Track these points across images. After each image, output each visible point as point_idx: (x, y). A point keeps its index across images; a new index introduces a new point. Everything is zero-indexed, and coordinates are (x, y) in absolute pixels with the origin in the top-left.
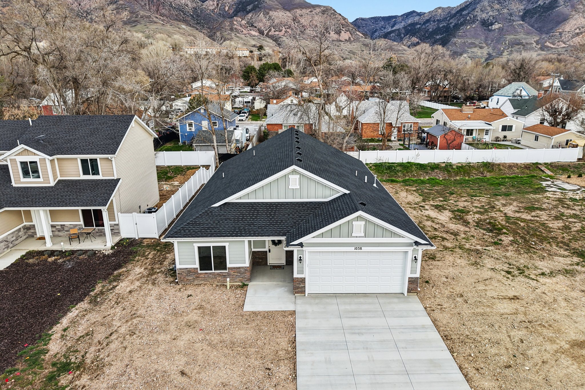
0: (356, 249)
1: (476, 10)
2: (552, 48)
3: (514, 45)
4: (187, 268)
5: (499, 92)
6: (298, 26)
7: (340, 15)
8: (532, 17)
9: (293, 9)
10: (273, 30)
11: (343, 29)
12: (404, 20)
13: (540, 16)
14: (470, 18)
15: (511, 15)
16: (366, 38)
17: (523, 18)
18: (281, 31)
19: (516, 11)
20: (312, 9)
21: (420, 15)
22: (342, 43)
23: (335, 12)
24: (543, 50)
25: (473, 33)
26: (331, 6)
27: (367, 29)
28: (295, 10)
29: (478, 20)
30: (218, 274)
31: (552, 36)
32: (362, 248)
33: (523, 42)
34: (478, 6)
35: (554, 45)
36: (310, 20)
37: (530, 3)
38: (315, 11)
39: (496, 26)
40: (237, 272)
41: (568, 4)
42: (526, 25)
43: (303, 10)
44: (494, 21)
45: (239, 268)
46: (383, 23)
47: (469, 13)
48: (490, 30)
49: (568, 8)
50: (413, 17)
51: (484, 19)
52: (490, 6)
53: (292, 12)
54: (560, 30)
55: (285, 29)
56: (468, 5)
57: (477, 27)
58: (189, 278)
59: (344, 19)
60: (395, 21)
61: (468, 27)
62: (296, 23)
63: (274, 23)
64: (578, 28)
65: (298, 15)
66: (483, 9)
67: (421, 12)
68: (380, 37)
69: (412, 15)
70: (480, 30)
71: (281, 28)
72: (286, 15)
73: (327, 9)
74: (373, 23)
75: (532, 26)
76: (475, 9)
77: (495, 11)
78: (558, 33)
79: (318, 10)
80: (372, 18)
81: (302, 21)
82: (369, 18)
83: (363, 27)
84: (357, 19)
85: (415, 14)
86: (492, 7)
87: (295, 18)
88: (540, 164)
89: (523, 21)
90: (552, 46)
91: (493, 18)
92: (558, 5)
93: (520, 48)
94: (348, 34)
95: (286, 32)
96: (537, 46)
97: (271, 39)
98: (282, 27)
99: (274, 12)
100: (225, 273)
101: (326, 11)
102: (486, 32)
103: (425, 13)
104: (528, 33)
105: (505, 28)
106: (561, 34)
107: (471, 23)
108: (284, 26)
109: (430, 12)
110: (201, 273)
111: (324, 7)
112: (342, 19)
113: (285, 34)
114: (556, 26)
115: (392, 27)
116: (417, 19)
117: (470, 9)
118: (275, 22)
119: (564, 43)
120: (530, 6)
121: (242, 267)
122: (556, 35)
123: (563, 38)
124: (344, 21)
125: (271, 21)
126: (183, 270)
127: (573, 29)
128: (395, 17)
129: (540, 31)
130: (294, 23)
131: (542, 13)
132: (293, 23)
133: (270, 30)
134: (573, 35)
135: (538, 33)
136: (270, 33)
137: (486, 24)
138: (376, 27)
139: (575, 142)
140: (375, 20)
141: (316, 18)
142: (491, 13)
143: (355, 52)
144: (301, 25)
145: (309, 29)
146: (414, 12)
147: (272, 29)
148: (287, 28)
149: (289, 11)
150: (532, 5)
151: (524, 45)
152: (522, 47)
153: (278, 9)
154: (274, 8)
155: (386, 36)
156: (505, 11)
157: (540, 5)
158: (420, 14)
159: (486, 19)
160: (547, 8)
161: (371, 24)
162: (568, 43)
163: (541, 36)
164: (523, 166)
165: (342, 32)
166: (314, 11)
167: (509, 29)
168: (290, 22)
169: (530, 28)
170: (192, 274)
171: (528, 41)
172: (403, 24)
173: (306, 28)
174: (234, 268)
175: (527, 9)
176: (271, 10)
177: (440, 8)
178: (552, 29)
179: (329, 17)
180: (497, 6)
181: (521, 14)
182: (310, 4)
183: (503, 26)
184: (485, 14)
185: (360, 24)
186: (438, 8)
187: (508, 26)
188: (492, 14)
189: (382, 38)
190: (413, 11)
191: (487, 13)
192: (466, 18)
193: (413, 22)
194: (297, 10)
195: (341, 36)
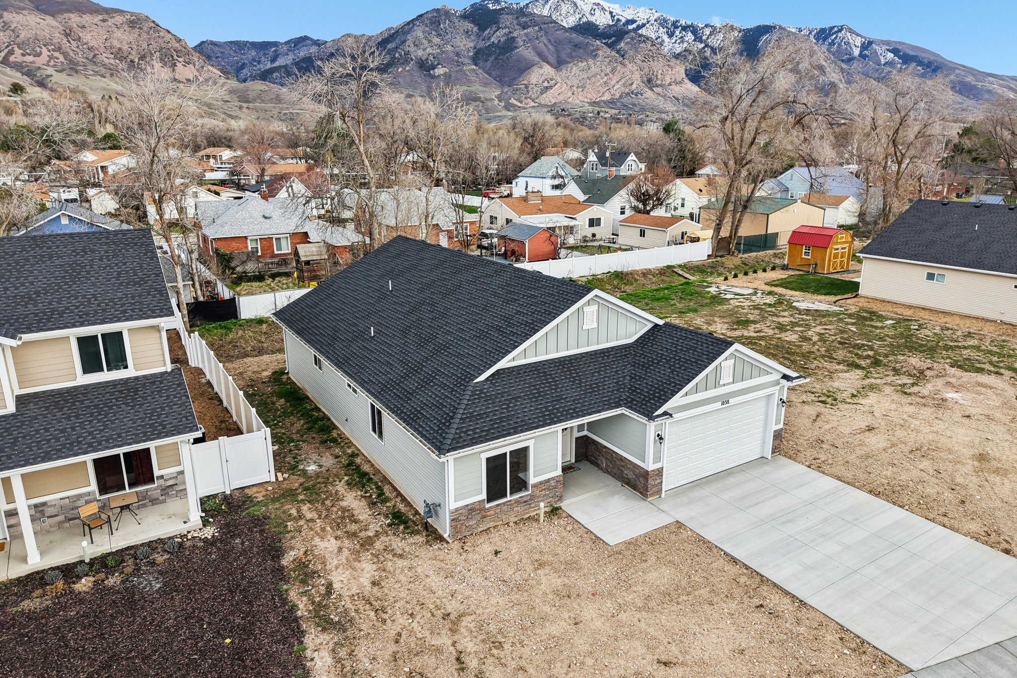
0: (723, 404)
1: (407, 43)
2: (519, 107)
3: (470, 102)
4: (467, 506)
5: (527, 171)
6: (78, 47)
7: (169, 32)
8: (486, 61)
9: (61, 12)
10: (18, 52)
11: (180, 59)
12: (291, 51)
13: (496, 59)
14: (401, 56)
15: (458, 54)
16: (228, 78)
17: (475, 60)
18: (39, 55)
19: (464, 49)
20: (106, 16)
21: (319, 45)
22: (181, 86)
23: (158, 25)
24: (509, 110)
25: (408, 79)
26: (146, 15)
27: (225, 62)
28: (66, 15)
29: (412, 60)
30: (517, 502)
31: (517, 90)
32: (730, 401)
33: (480, 98)
34: (409, 37)
35: (521, 102)
36: (105, 37)
37: (481, 38)
38: (113, 21)
39: (440, 71)
40: (545, 489)
41: (529, 45)
42: (480, 71)
43: (84, 16)
44: (436, 63)
45: (548, 481)
46: (254, 53)
47: (397, 48)
48: (433, 77)
49: (529, 50)
50: (306, 46)
51: (421, 59)
52: (426, 38)
53: (60, 18)
54: (525, 82)
55: (49, 51)
56: (394, 34)
57: (413, 70)
58: (471, 523)
59: (179, 41)
60: (276, 51)
61: (400, 70)
62: (71, 41)
63: (18, 36)
64: (546, 80)
65: (75, 26)
66: (417, 42)
67: (318, 40)
68: (253, 78)
69: (304, 43)
70: (418, 75)
71: (38, 50)
72: (45, 23)
73: (138, 19)
74: (235, 51)
75: (490, 74)
76: (404, 42)
77: (435, 47)
78: (523, 86)
79: (119, 19)
80: (231, 42)
81: (87, 37)
82: (226, 43)
83: (217, 57)
84: (203, 43)
85: (308, 42)
86: (430, 41)
87: (68, 31)
88: (673, 267)
89: (476, 65)
90: (519, 104)
91: (434, 58)
92: (516, 45)
93: (478, 106)
94: (190, 68)
95: (51, 57)
96: (500, 104)
97: (17, 70)
98: (40, 47)
99: (14, 15)
100: (527, 495)
101: (136, 22)
102: (428, 79)
103: (326, 42)
104: (486, 85)
105: (453, 74)
106: (527, 87)
107: (403, 64)
108: (45, 45)
109: (334, 41)
110: (490, 508)
111: (132, 14)
112: (174, 41)
113: (49, 61)
114: (520, 75)
115: (273, 61)
116: (314, 49)
117: (398, 41)
118: (22, 36)
119: (533, 101)
120: (482, 44)
121: (553, 479)
122: (520, 88)
123: (530, 93)
124: (178, 45)
125: (8, 32)
126: (461, 511)
127: (541, 82)
128: (275, 44)
129: (501, 80)
130: (69, 41)
131: (499, 56)
132: (65, 40)
133: (11, 52)
134: (542, 90)
135: (498, 83)
136: (12, 59)
137: (425, 67)
138: (242, 59)
139: (695, 234)
140: (240, 46)
141: (118, 34)
142: (429, 50)
143: (211, 104)
144: (85, 46)
145: (105, 55)
146: (306, 38)
147: (16, 49)
148: (54, 50)
149: (52, 15)
150: (484, 42)
151: (483, 102)
152: (481, 104)
153: (24, 9)
154: (12, 6)
155: (265, 76)
156: (449, 48)
157: (493, 42)
158: (317, 43)
159: (423, 58)
160: (503, 48)
161: (232, 52)
162: (537, 101)
163: (502, 88)
164: (657, 272)
165: (178, 64)
166: (110, 19)
167: (459, 76)
168: (58, 38)
169: (487, 76)
170: (475, 515)
171: (488, 96)
172: (291, 57)
173: (96, 52)
174: (541, 483)
175: (478, 47)
176: (6, 10)
177: (349, 35)
178: (514, 79)
179: (145, 36)
180: (436, 40)
181: (472, 54)
182: (98, 5)
183: (450, 71)
184: (421, 50)
185: (209, 52)
186: (347, 35)
187: (457, 71)
188: (431, 51)
189: (257, 79)
190: (305, 36)
191: (424, 50)
192: (394, 55)
193: (307, 56)
194: (72, 16)
195: (177, 71)
